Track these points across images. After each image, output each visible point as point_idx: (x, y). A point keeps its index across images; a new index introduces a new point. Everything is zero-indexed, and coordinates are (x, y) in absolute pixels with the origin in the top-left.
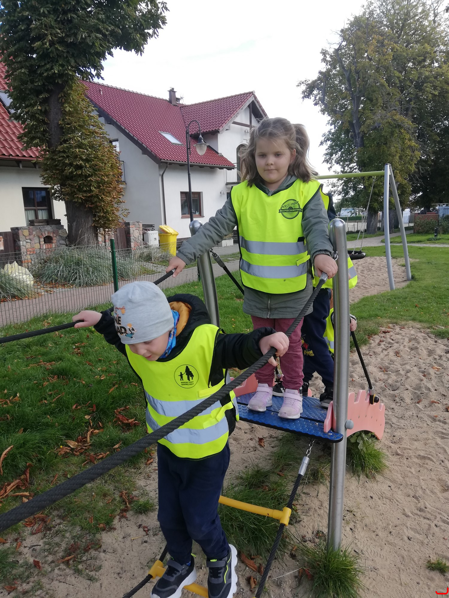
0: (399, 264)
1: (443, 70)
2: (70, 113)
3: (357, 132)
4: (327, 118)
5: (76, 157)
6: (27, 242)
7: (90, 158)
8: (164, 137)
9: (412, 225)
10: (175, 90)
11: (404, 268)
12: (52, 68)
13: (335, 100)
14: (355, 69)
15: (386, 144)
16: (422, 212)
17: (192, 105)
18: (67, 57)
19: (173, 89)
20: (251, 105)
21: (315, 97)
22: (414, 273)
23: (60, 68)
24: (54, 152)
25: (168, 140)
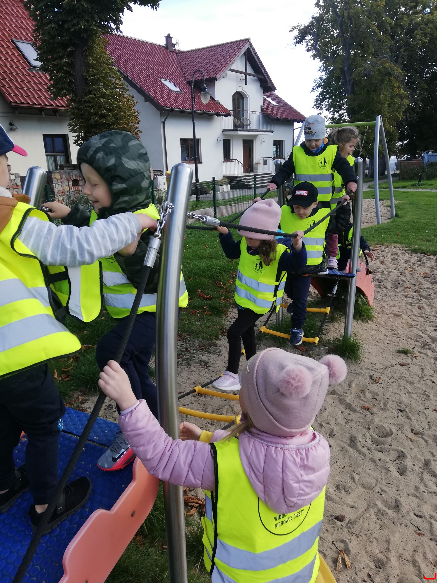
0: (385, 205)
1: (434, 16)
2: (92, 66)
3: (348, 79)
4: (318, 63)
5: (100, 107)
6: (59, 185)
7: (113, 107)
8: (164, 84)
9: (398, 172)
10: (171, 36)
11: (389, 208)
12: (78, 24)
13: (326, 45)
14: (348, 15)
15: (375, 91)
16: (408, 159)
17: (189, 51)
18: (91, 13)
19: (169, 35)
20: (247, 53)
21: (307, 43)
22: (397, 212)
23: (86, 24)
24: (79, 102)
25: (168, 88)
